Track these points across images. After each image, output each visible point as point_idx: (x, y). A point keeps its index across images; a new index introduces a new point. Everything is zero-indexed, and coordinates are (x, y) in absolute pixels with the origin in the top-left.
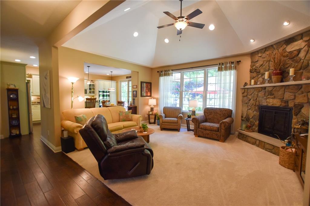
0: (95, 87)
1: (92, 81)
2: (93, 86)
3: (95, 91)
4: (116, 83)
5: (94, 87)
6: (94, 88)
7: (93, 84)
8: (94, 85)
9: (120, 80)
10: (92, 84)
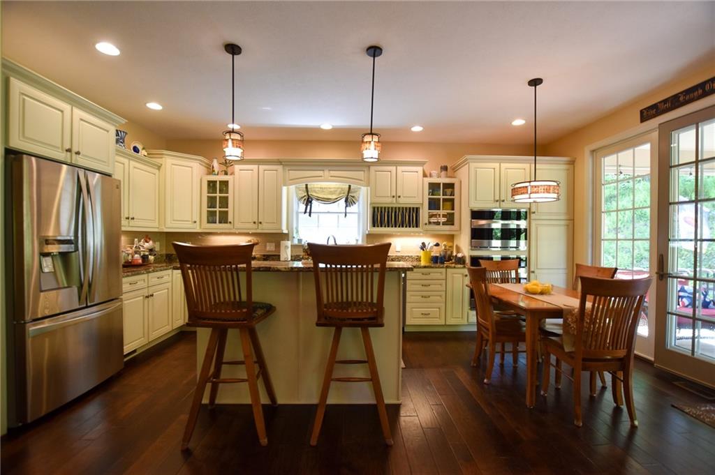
0: (456, 197)
1: (445, 168)
2: (449, 191)
3: (456, 211)
4: (564, 167)
5: (452, 194)
6: (452, 201)
7: (447, 181)
8: (451, 186)
9: (593, 146)
10: (443, 180)
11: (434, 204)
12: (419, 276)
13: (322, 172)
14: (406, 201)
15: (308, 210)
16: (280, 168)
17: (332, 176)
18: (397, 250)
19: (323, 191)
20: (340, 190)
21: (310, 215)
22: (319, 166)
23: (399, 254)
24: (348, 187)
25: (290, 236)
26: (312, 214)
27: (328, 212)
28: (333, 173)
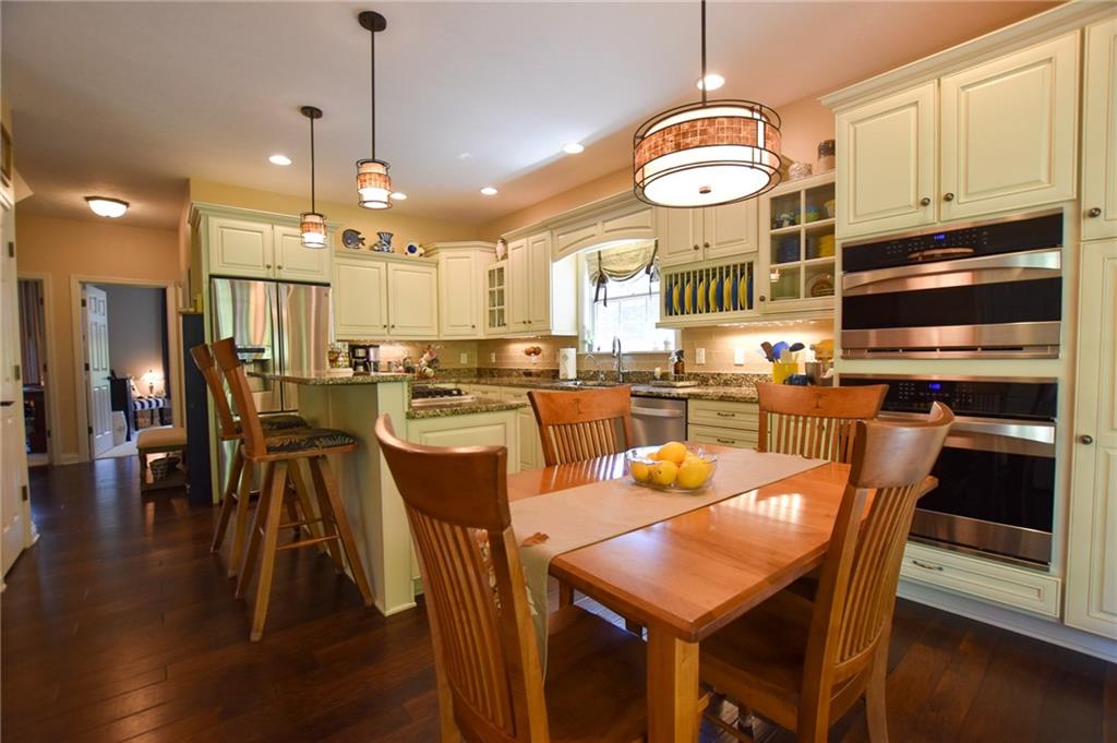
1: (827, 148)
5: (830, 213)
7: (820, 181)
10: (808, 181)
11: (784, 249)
12: (712, 418)
13: (594, 227)
14: (723, 252)
15: (601, 296)
16: (546, 234)
17: (607, 232)
18: (737, 362)
19: (621, 260)
20: (644, 251)
21: (605, 304)
22: (590, 217)
23: (739, 371)
24: (653, 244)
25: (580, 339)
26: (608, 302)
27: (633, 296)
28: (609, 225)
